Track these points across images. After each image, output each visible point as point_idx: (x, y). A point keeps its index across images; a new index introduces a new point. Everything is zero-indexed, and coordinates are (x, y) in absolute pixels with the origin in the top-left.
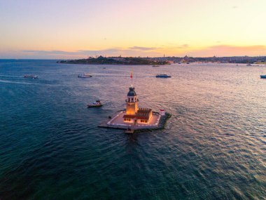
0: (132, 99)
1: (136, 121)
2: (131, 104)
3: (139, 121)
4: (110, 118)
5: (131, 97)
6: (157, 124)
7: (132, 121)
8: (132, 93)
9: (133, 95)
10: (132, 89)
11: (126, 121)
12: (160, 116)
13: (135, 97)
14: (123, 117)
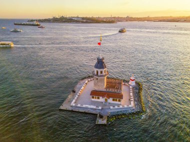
0: (101, 72)
1: (106, 100)
3: (111, 101)
4: (74, 91)
6: (132, 103)
11: (94, 100)
12: (131, 87)
13: (105, 69)
14: (91, 95)
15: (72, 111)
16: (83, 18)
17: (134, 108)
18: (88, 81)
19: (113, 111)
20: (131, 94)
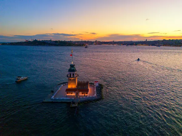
0: (73, 75)
1: (77, 94)
2: (72, 79)
3: (80, 94)
4: (52, 92)
5: (72, 73)
6: (95, 95)
7: (74, 94)
8: (72, 69)
9: (74, 71)
10: (72, 66)
11: (69, 94)
12: (95, 86)
13: (76, 72)
14: (66, 91)
15: (52, 102)
16: (56, 42)
17: (97, 97)
18: (64, 85)
19: (82, 100)
20: (95, 90)
